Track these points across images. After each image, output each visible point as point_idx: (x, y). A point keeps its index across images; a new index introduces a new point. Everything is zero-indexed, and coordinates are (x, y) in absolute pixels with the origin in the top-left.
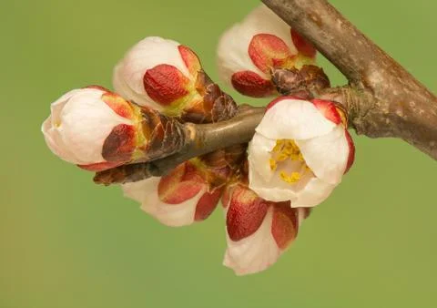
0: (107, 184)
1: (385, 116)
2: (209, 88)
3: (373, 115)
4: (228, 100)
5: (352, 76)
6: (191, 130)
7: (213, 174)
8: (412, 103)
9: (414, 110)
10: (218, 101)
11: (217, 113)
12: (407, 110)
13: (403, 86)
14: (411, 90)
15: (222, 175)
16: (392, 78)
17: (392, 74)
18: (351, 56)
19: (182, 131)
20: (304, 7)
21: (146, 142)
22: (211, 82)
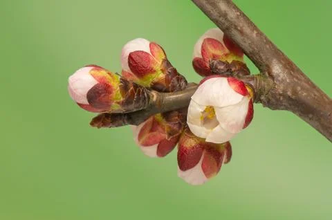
0: (99, 127)
1: (280, 95)
2: (169, 70)
3: (272, 94)
4: (181, 79)
5: (261, 68)
6: (154, 95)
7: (170, 127)
8: (299, 88)
9: (300, 92)
10: (174, 79)
11: (174, 87)
12: (295, 92)
13: (294, 77)
14: (299, 80)
15: (176, 128)
16: (287, 70)
17: (287, 68)
18: (262, 55)
19: (148, 95)
20: (232, 20)
21: (122, 99)
22: (171, 66)
